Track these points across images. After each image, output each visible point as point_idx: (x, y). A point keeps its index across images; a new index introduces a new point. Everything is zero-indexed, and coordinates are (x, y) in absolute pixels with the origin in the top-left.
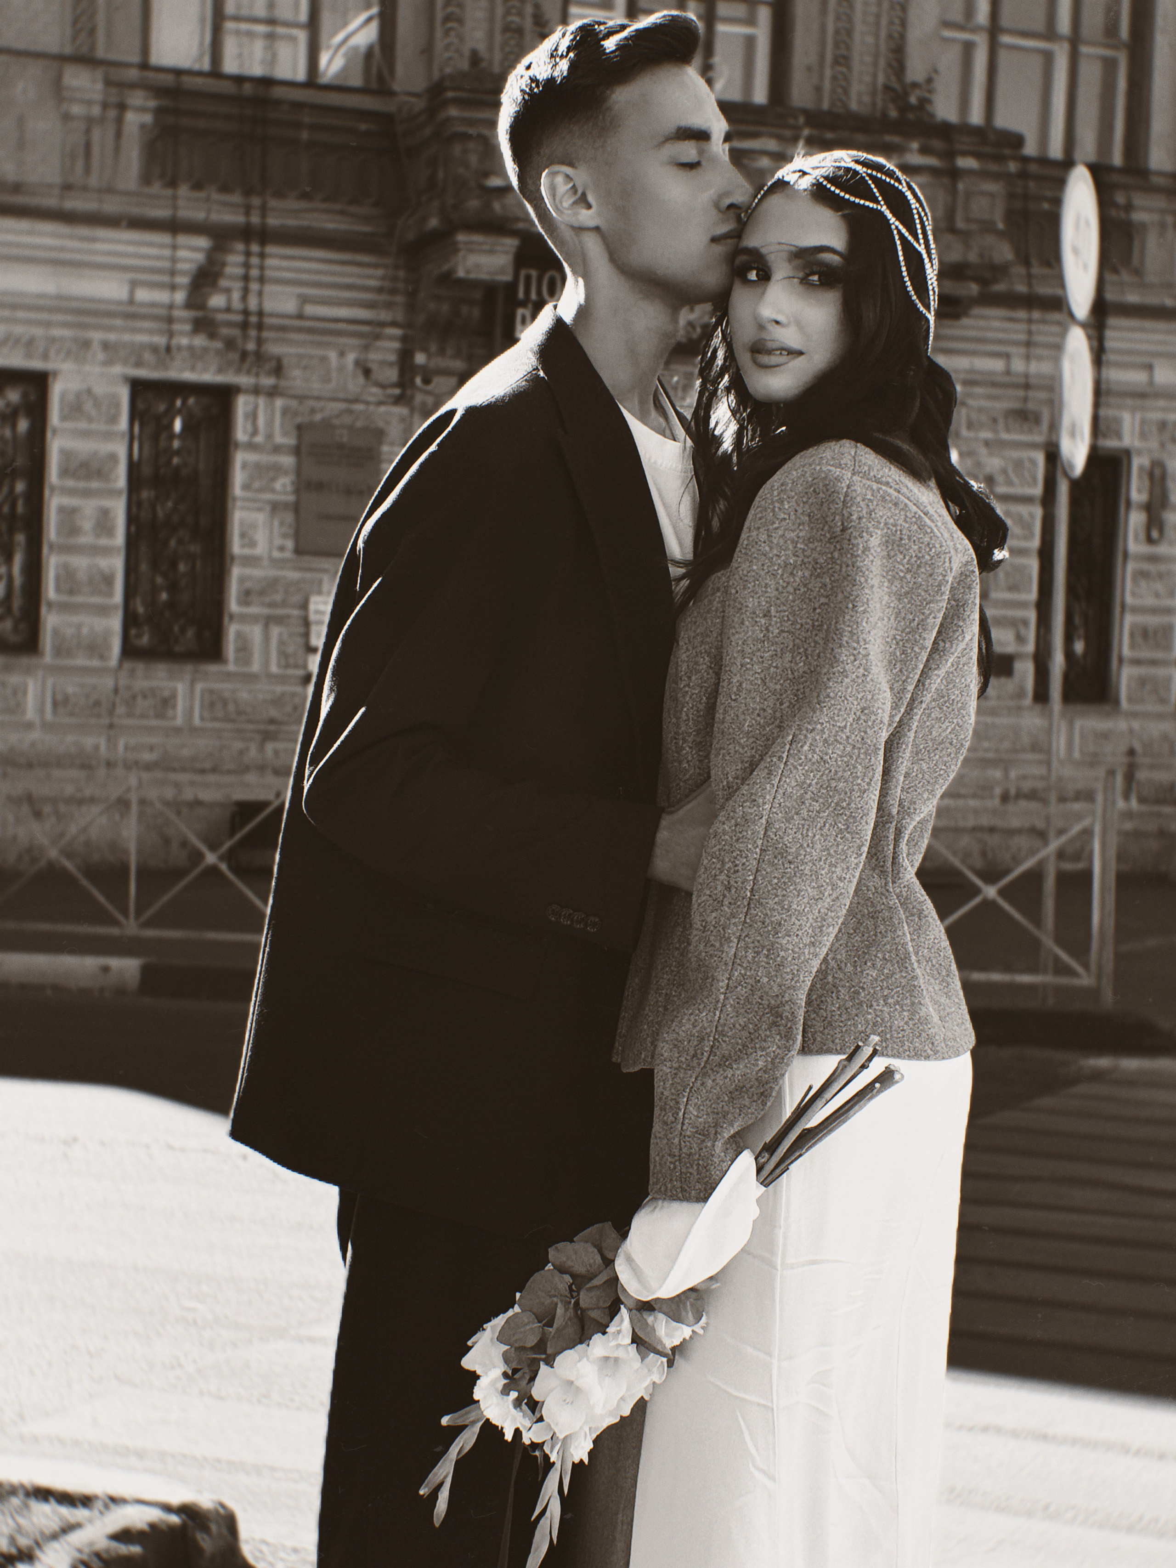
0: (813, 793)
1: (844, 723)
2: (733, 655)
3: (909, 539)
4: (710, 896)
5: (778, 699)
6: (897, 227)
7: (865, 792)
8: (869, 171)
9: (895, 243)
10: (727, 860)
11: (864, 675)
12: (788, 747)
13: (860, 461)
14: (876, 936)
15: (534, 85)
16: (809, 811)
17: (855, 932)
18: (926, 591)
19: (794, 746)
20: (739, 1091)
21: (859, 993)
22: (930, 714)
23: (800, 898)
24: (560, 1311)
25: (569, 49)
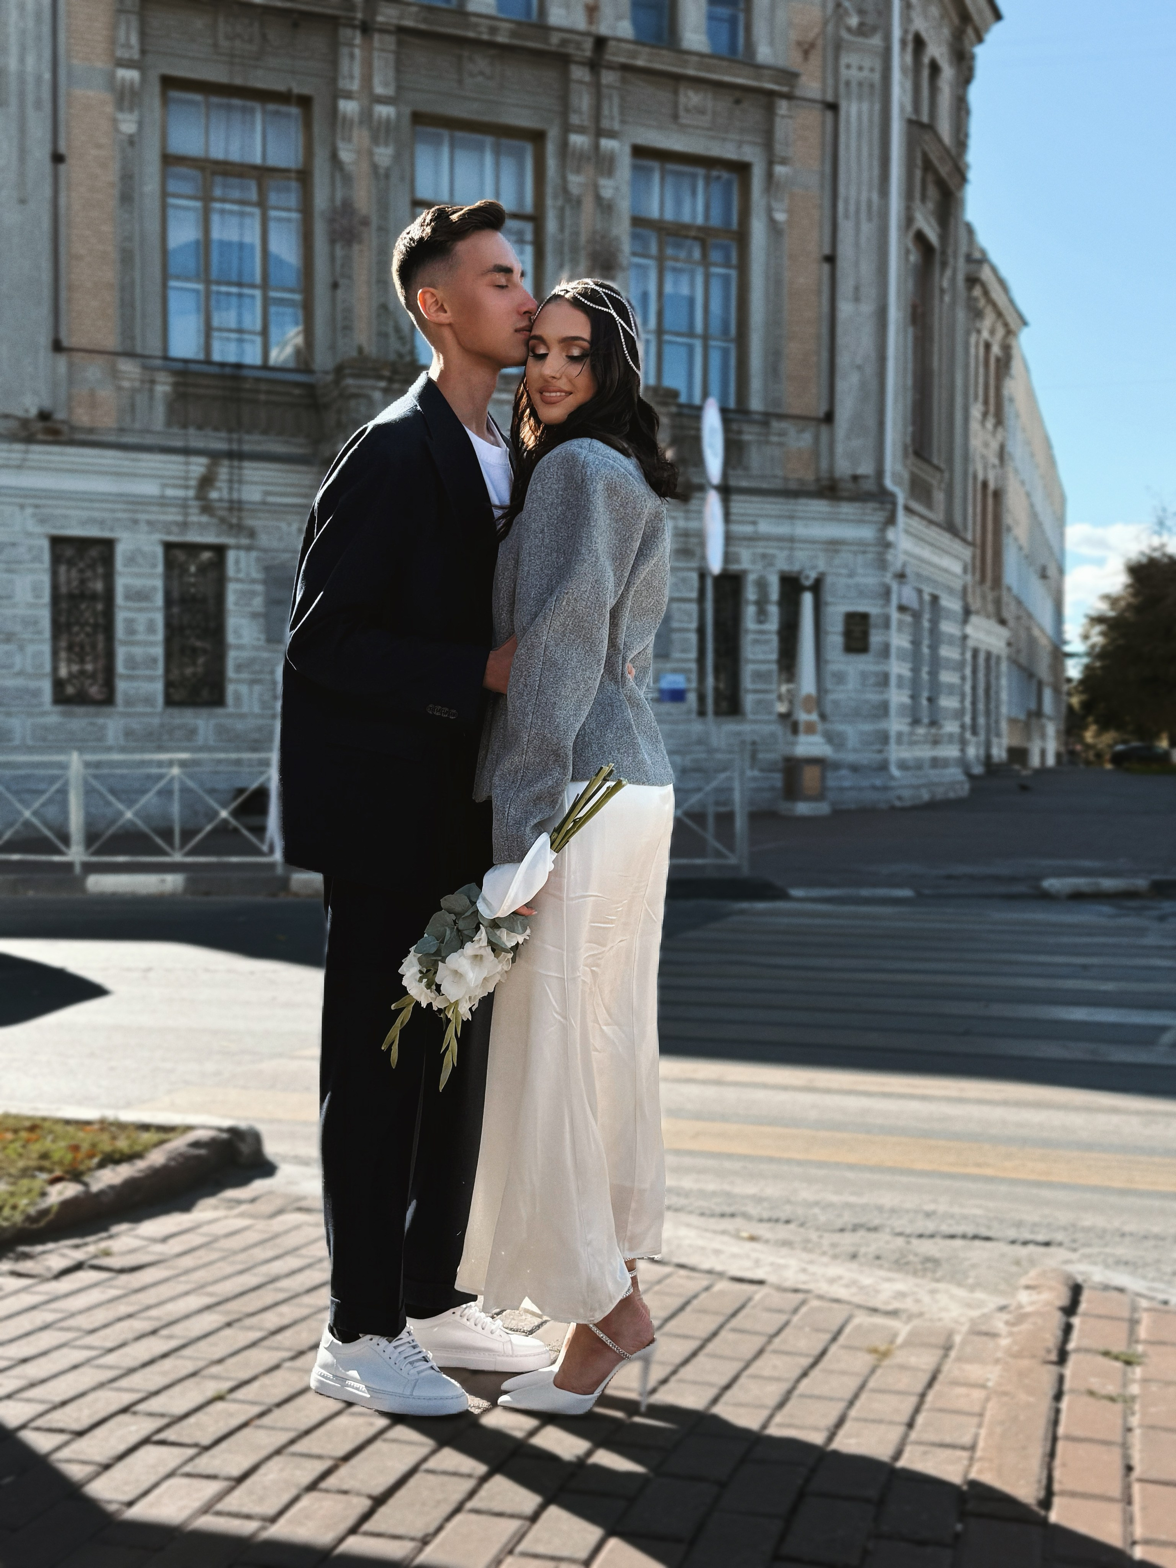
0: (570, 629)
1: (585, 589)
2: (524, 555)
3: (620, 487)
4: (516, 692)
5: (549, 579)
6: (620, 323)
7: (600, 629)
8: (604, 290)
9: (619, 331)
10: (524, 670)
11: (595, 561)
12: (554, 603)
13: (593, 446)
14: (612, 715)
15: (411, 242)
16: (568, 640)
17: (601, 713)
18: (632, 518)
19: (557, 603)
20: (539, 799)
21: (603, 747)
22: (641, 593)
23: (566, 689)
24: (448, 932)
25: (431, 220)
